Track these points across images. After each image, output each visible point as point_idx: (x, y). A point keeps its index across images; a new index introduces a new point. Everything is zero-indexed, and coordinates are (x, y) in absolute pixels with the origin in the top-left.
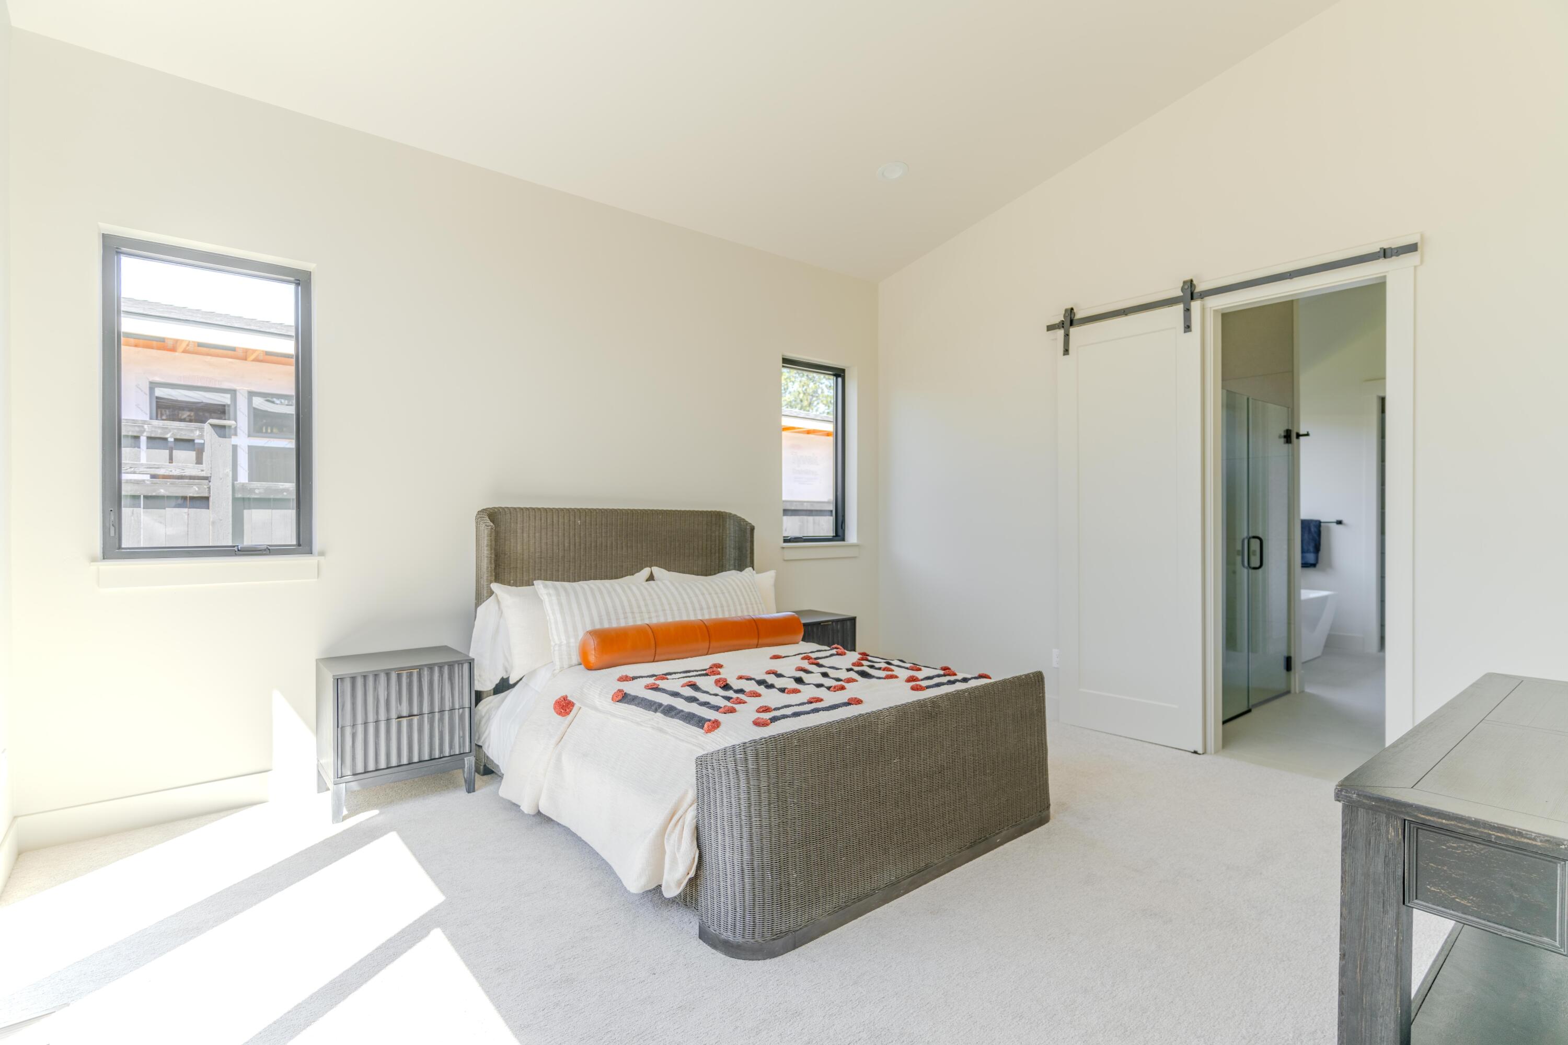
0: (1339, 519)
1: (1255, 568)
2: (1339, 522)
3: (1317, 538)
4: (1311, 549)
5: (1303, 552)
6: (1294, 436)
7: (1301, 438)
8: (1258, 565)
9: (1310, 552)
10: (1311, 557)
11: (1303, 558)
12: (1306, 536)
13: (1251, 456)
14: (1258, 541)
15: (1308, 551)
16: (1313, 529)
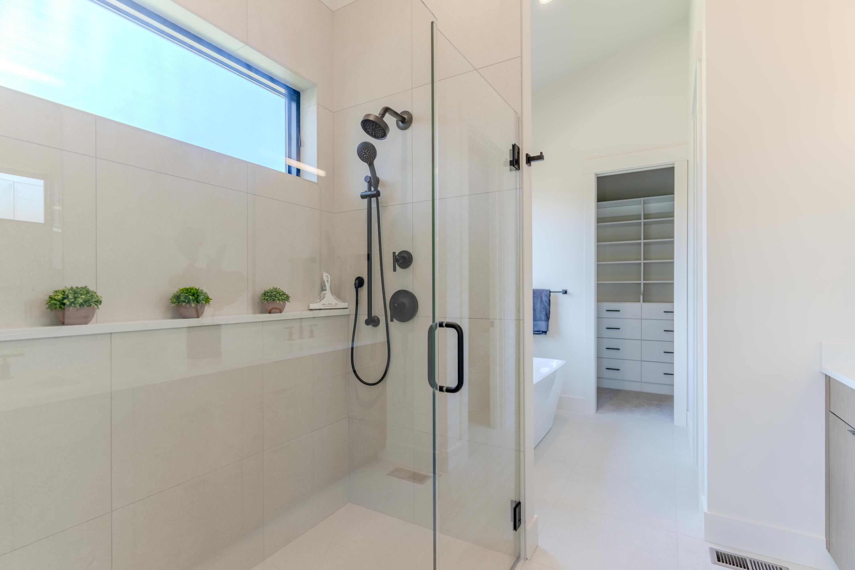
0: (565, 289)
1: (449, 390)
2: (565, 292)
3: (548, 307)
4: (543, 317)
5: (535, 319)
6: (523, 160)
7: (533, 163)
8: (454, 384)
9: (542, 320)
10: (542, 326)
11: (534, 326)
12: (538, 305)
13: (437, 197)
14: (453, 333)
15: (540, 320)
16: (544, 299)
